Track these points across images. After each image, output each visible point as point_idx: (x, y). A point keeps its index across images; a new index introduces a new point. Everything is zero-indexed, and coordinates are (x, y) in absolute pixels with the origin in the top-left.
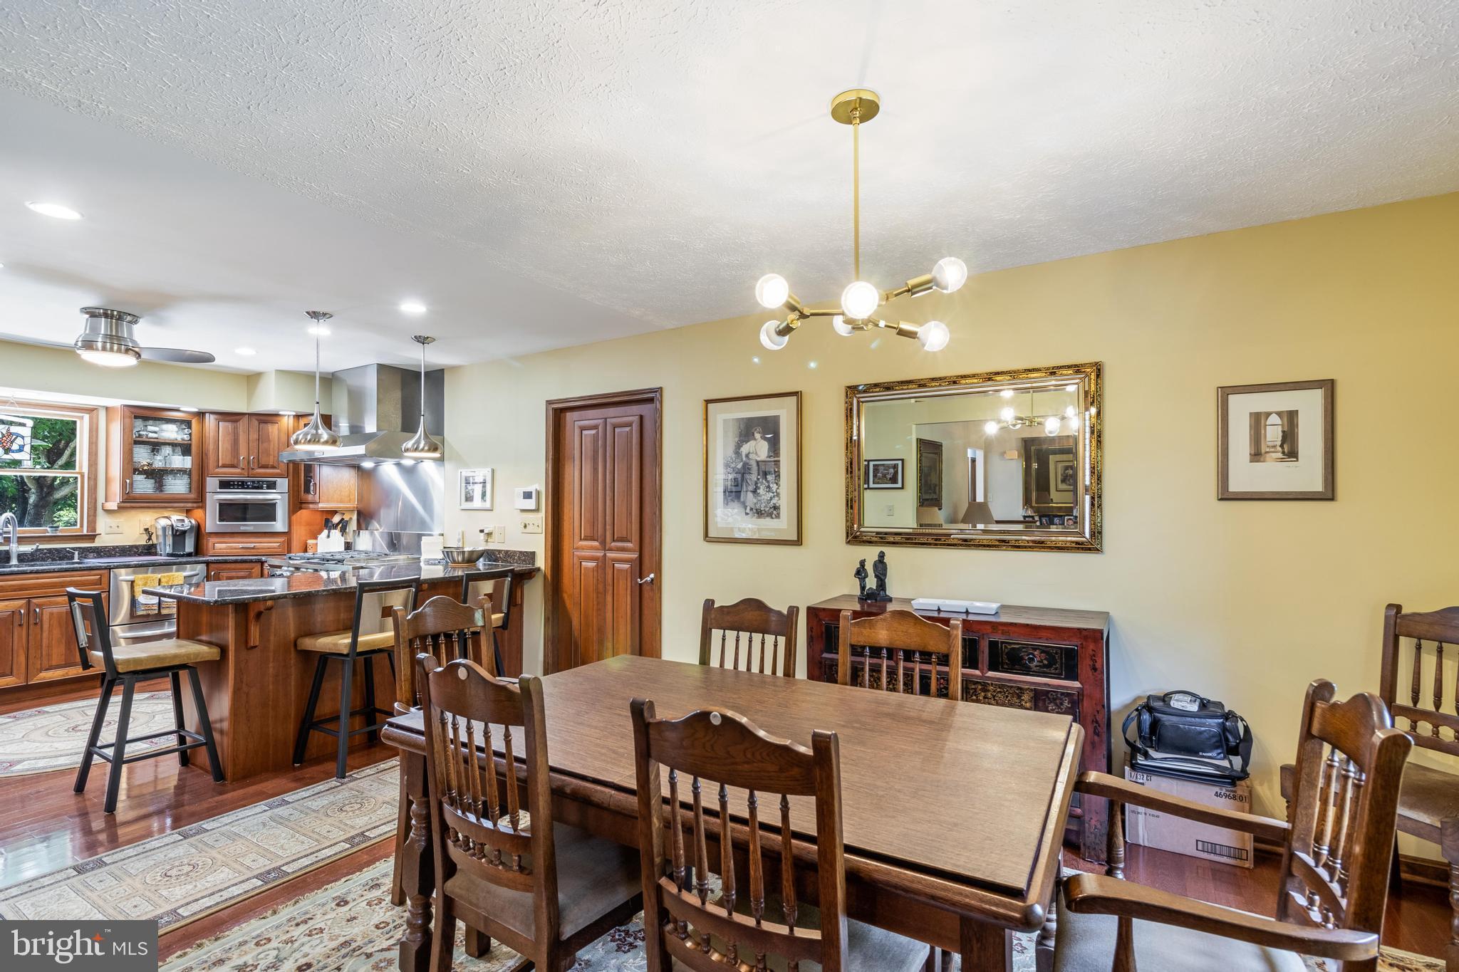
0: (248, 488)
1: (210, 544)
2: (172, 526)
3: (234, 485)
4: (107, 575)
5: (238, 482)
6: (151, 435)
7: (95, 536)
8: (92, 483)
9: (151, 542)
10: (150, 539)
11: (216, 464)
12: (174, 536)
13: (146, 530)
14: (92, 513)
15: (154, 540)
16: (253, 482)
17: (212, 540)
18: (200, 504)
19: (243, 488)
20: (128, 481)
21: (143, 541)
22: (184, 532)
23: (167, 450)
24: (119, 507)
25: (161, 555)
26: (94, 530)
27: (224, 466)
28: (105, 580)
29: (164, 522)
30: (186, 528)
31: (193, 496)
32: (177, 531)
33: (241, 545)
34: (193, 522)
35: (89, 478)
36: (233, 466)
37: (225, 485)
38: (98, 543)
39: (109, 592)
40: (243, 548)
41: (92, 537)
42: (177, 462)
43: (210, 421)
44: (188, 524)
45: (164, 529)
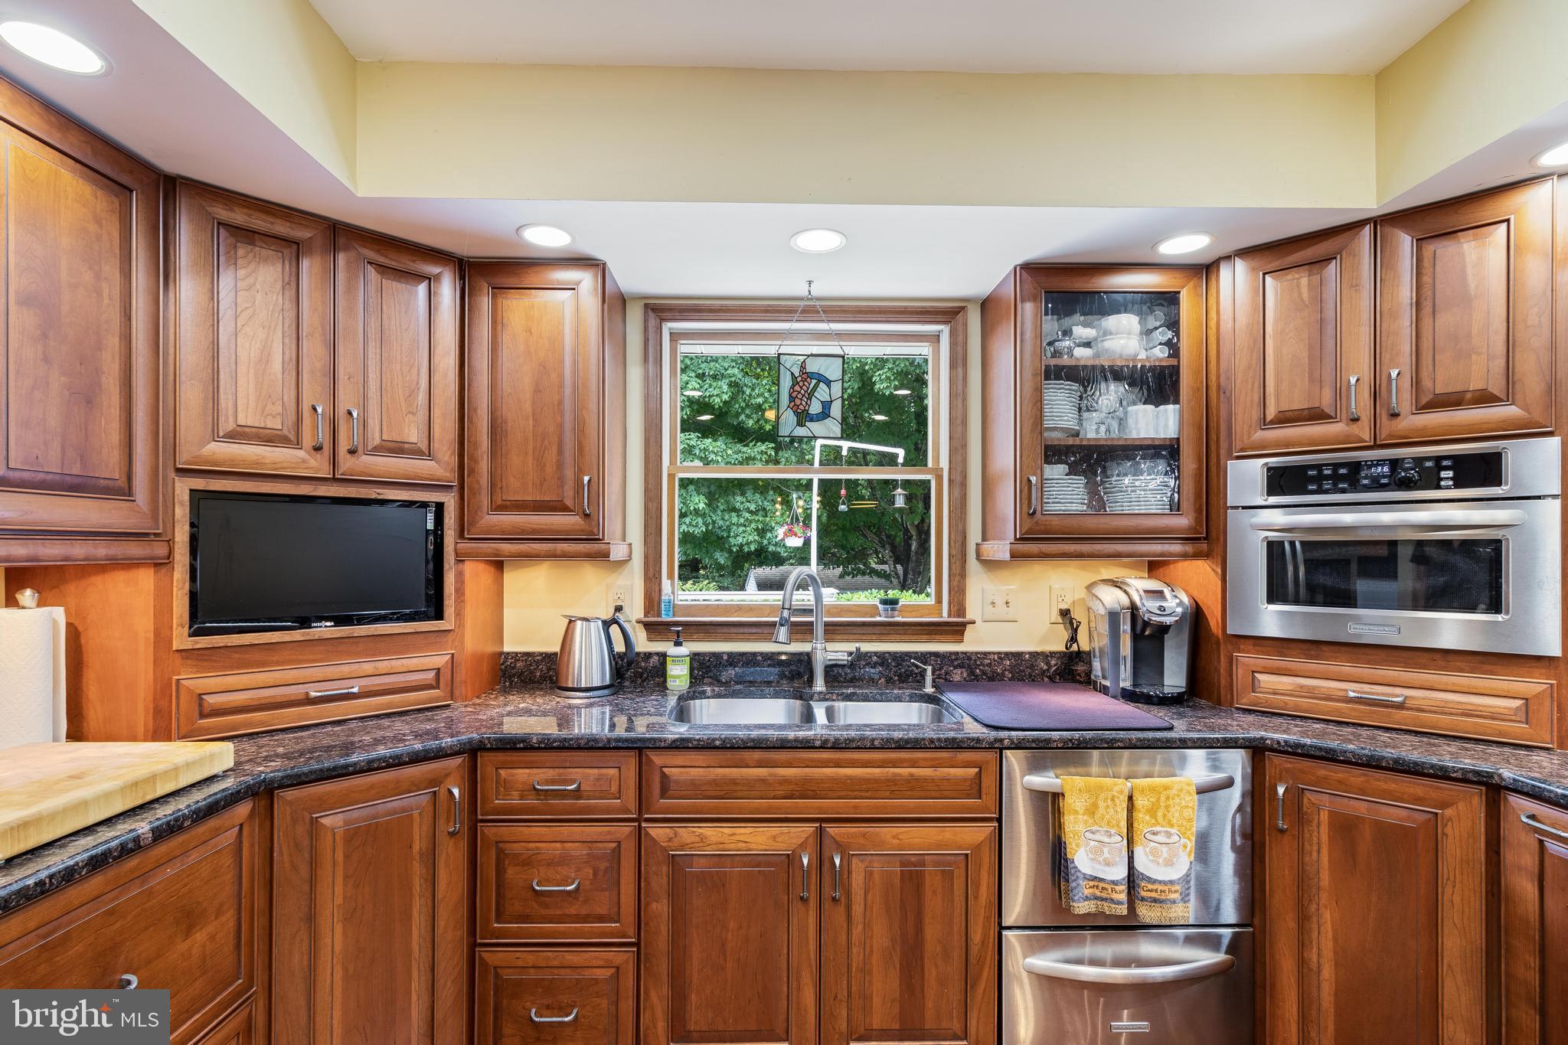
0: (1377, 485)
1: (1240, 674)
2: (1134, 608)
3: (1320, 479)
4: (993, 768)
5: (1336, 466)
6: (1080, 353)
7: (964, 625)
8: (957, 493)
9: (1075, 647)
10: (1073, 639)
11: (1256, 414)
12: (1137, 637)
13: (1065, 613)
14: (957, 569)
15: (1084, 643)
16: (1395, 463)
17: (1247, 659)
18: (1204, 546)
19: (1355, 486)
20: (1033, 479)
21: (1057, 643)
22: (1164, 629)
23: (1110, 394)
24: (1014, 555)
25: (1104, 690)
26: (961, 612)
27: (1285, 419)
28: (989, 782)
29: (1112, 598)
30: (1168, 620)
31: (1183, 521)
32: (1146, 624)
33: (1353, 690)
34: (1186, 600)
35: (950, 481)
36: (1316, 415)
37: (1282, 481)
38: (972, 643)
39: (999, 820)
40: (1358, 701)
41: (956, 629)
42: (1142, 424)
43: (1235, 280)
44: (1175, 604)
45: (1113, 617)
